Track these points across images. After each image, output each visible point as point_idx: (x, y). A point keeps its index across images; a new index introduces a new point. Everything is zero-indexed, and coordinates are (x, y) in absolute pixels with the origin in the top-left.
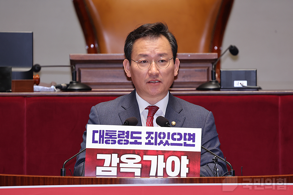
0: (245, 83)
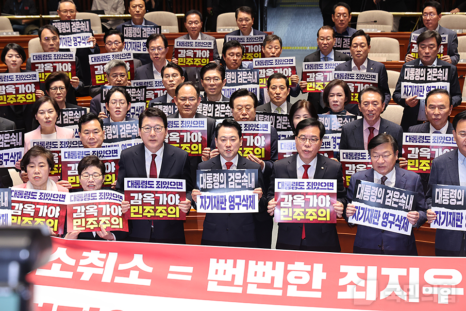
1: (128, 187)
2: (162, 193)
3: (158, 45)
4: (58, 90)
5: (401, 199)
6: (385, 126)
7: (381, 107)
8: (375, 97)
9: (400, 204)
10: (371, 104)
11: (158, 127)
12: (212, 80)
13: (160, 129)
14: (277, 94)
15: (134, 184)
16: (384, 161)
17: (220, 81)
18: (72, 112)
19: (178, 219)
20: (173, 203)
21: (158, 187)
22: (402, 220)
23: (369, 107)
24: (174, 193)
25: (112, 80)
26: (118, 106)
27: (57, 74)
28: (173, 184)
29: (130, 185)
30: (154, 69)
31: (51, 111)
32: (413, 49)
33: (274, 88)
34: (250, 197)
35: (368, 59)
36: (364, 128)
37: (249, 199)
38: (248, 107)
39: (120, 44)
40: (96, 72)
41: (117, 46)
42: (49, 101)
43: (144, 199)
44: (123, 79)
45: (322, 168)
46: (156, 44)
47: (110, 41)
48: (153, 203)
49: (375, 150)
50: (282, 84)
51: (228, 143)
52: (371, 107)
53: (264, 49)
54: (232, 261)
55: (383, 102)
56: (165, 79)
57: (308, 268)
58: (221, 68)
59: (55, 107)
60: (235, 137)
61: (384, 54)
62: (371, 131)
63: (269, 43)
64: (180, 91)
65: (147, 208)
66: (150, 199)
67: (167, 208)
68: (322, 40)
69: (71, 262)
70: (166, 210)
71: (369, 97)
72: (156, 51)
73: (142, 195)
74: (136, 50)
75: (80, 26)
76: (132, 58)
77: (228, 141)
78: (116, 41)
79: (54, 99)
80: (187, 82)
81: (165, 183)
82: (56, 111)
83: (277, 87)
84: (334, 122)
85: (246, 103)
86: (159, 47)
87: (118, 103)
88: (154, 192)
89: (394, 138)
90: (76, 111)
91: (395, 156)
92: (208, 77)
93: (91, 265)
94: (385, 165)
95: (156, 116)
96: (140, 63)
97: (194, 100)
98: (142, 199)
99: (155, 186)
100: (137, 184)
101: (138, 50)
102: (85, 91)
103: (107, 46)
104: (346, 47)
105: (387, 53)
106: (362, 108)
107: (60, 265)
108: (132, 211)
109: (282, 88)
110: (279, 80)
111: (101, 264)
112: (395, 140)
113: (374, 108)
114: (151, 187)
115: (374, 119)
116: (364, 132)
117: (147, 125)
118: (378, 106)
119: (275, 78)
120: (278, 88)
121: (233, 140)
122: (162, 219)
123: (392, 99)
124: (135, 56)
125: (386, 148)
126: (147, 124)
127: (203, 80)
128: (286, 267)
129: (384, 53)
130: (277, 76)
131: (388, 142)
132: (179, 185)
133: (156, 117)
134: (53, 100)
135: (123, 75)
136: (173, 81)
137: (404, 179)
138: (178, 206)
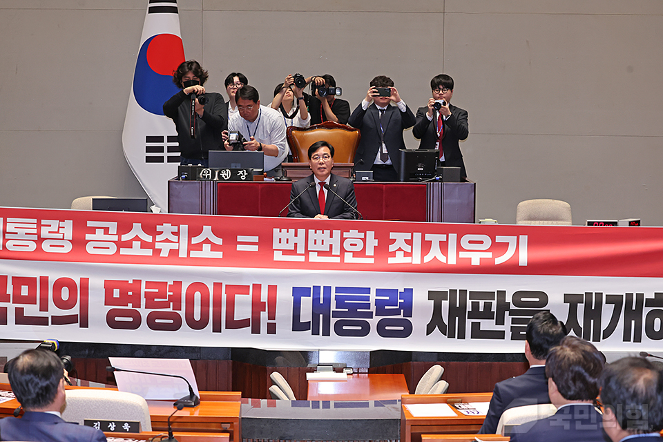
0: (367, 178)
54: (293, 230)
57: (362, 235)
69: (149, 239)
93: (167, 241)
107: (139, 243)
111: (175, 238)
128: (342, 235)
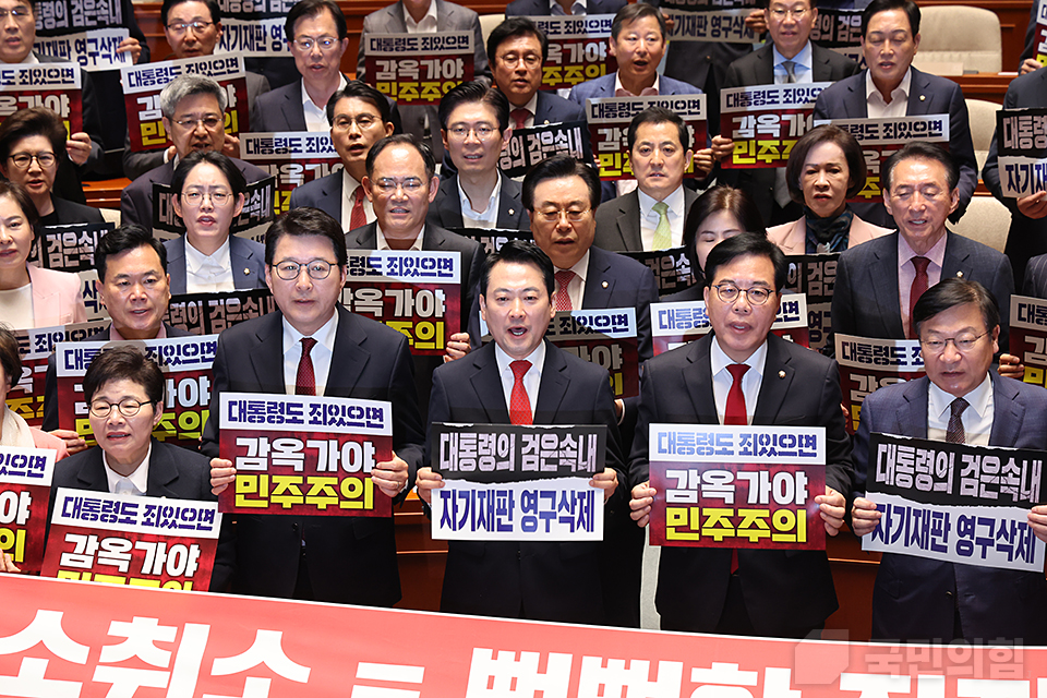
1: (231, 419)
2: (327, 437)
3: (321, 30)
4: (34, 162)
5: (1006, 475)
6: (959, 255)
7: (948, 201)
8: (928, 173)
9: (1003, 489)
10: (917, 194)
11: (319, 264)
12: (472, 131)
13: (324, 269)
14: (653, 166)
15: (246, 412)
16: (958, 357)
17: (494, 134)
18: (73, 235)
19: (371, 515)
20: (355, 468)
21: (315, 421)
22: (1014, 532)
23: (911, 202)
24: (361, 439)
25: (181, 133)
26: (207, 203)
27: (32, 116)
28: (357, 413)
29: (235, 413)
30: (306, 98)
31: (14, 221)
32: (1041, 45)
33: (646, 150)
34: (582, 495)
35: (912, 67)
36: (902, 260)
37: (578, 501)
38: (575, 208)
39: (208, 29)
40: (142, 116)
41: (199, 35)
42: (9, 194)
43: (274, 455)
44: (213, 130)
45: (782, 373)
46: (315, 28)
47: (180, 21)
48: (299, 467)
49: (934, 324)
50: (668, 139)
51: (517, 307)
52: (917, 201)
53: (617, 44)
54: (536, 656)
55: (952, 185)
56: (338, 129)
57: (751, 678)
58: (496, 97)
59: (25, 210)
60: (536, 290)
61: (956, 55)
62: (920, 266)
63: (628, 26)
64: (379, 161)
65: (284, 482)
66: (290, 454)
67: (340, 482)
68: (780, 12)
69: (77, 654)
70: (337, 488)
71: (913, 174)
72: (316, 50)
73: (270, 442)
74: (251, 49)
75: (96, 9)
76: (242, 71)
77: (517, 301)
78: (196, 19)
79: (23, 189)
80: (399, 136)
81: (334, 410)
82: (30, 223)
83: (653, 146)
84: (814, 273)
85: (568, 198)
86: (323, 36)
87: (207, 196)
88: (304, 437)
89: (988, 291)
90: (85, 233)
91: (989, 343)
92: (462, 123)
93: (135, 663)
94: (963, 366)
95: (314, 232)
96: (264, 85)
97: (418, 186)
98: (269, 453)
99: (307, 417)
100: (257, 412)
101: (259, 49)
102: (109, 166)
103: (172, 33)
104: (845, 39)
105: (965, 50)
106: (893, 204)
107: (44, 663)
108: (240, 488)
109: (667, 150)
110: (661, 127)
111: (162, 658)
112: (991, 297)
113: (927, 203)
114: (295, 421)
115: (926, 233)
116: (900, 270)
117: (289, 260)
118: (936, 197)
119: (649, 121)
120: (657, 151)
121: (530, 298)
122: (325, 514)
123: (981, 182)
124: (251, 64)
125: (963, 318)
126: (287, 255)
127: (446, 130)
128: (686, 674)
129: (957, 50)
130: (655, 115)
131: (972, 300)
132: (374, 418)
133: (312, 237)
134: (18, 191)
135: (211, 120)
136: (359, 136)
137: (1016, 407)
138: (369, 475)
